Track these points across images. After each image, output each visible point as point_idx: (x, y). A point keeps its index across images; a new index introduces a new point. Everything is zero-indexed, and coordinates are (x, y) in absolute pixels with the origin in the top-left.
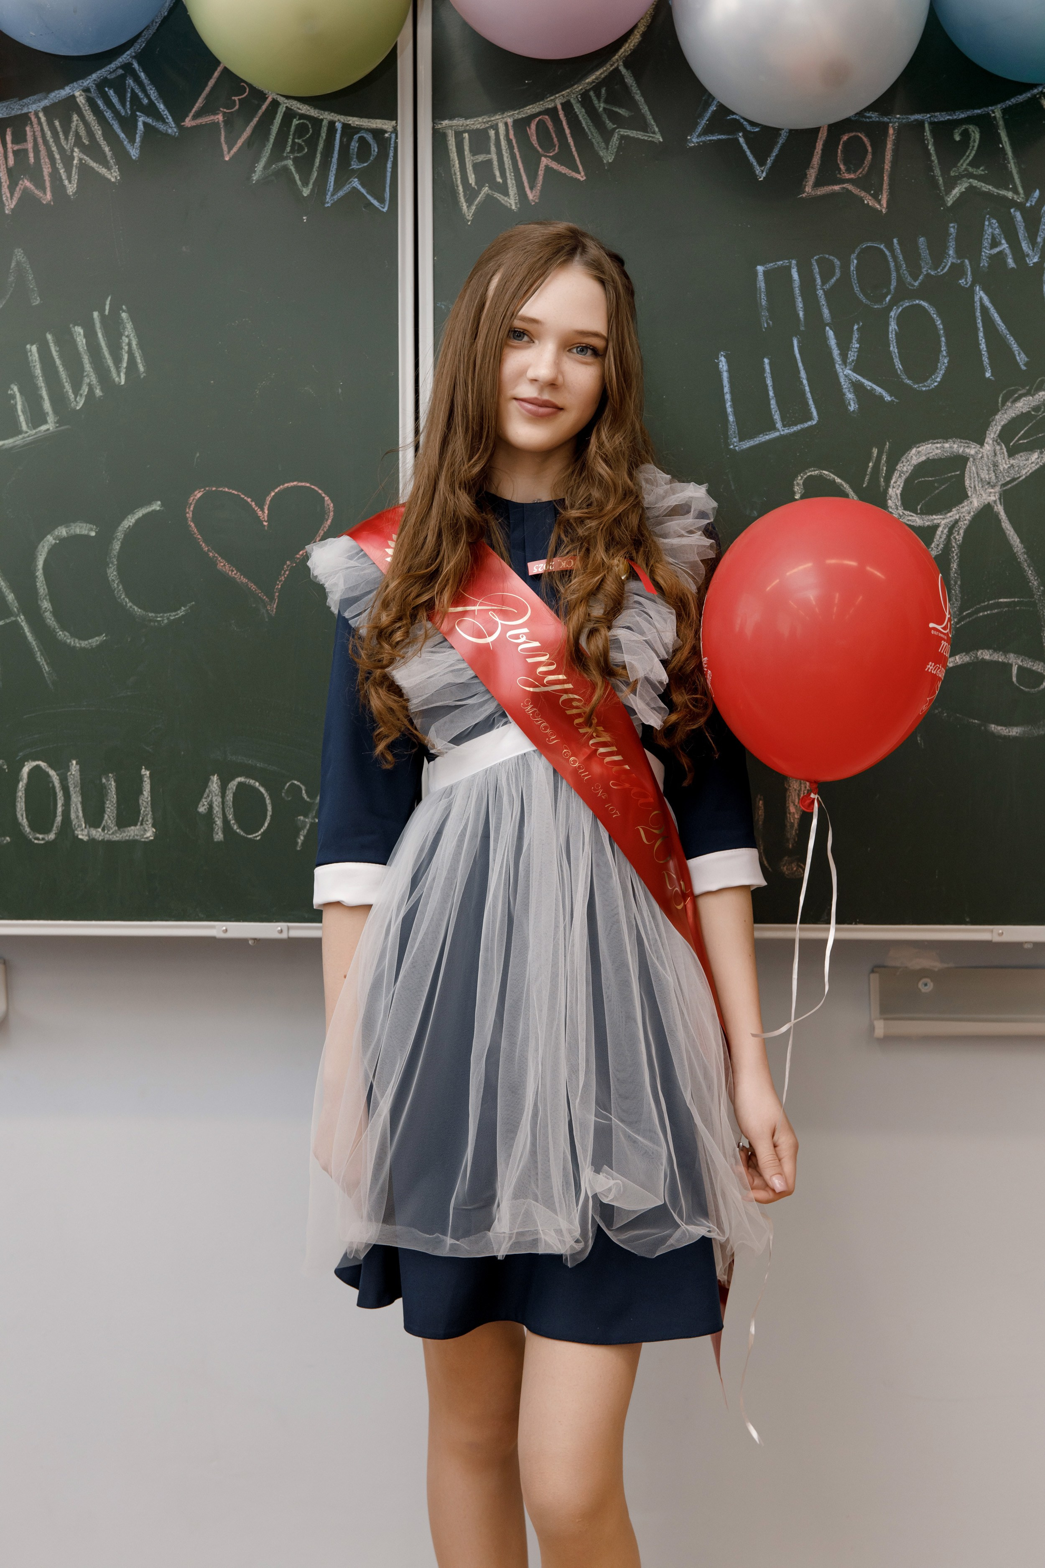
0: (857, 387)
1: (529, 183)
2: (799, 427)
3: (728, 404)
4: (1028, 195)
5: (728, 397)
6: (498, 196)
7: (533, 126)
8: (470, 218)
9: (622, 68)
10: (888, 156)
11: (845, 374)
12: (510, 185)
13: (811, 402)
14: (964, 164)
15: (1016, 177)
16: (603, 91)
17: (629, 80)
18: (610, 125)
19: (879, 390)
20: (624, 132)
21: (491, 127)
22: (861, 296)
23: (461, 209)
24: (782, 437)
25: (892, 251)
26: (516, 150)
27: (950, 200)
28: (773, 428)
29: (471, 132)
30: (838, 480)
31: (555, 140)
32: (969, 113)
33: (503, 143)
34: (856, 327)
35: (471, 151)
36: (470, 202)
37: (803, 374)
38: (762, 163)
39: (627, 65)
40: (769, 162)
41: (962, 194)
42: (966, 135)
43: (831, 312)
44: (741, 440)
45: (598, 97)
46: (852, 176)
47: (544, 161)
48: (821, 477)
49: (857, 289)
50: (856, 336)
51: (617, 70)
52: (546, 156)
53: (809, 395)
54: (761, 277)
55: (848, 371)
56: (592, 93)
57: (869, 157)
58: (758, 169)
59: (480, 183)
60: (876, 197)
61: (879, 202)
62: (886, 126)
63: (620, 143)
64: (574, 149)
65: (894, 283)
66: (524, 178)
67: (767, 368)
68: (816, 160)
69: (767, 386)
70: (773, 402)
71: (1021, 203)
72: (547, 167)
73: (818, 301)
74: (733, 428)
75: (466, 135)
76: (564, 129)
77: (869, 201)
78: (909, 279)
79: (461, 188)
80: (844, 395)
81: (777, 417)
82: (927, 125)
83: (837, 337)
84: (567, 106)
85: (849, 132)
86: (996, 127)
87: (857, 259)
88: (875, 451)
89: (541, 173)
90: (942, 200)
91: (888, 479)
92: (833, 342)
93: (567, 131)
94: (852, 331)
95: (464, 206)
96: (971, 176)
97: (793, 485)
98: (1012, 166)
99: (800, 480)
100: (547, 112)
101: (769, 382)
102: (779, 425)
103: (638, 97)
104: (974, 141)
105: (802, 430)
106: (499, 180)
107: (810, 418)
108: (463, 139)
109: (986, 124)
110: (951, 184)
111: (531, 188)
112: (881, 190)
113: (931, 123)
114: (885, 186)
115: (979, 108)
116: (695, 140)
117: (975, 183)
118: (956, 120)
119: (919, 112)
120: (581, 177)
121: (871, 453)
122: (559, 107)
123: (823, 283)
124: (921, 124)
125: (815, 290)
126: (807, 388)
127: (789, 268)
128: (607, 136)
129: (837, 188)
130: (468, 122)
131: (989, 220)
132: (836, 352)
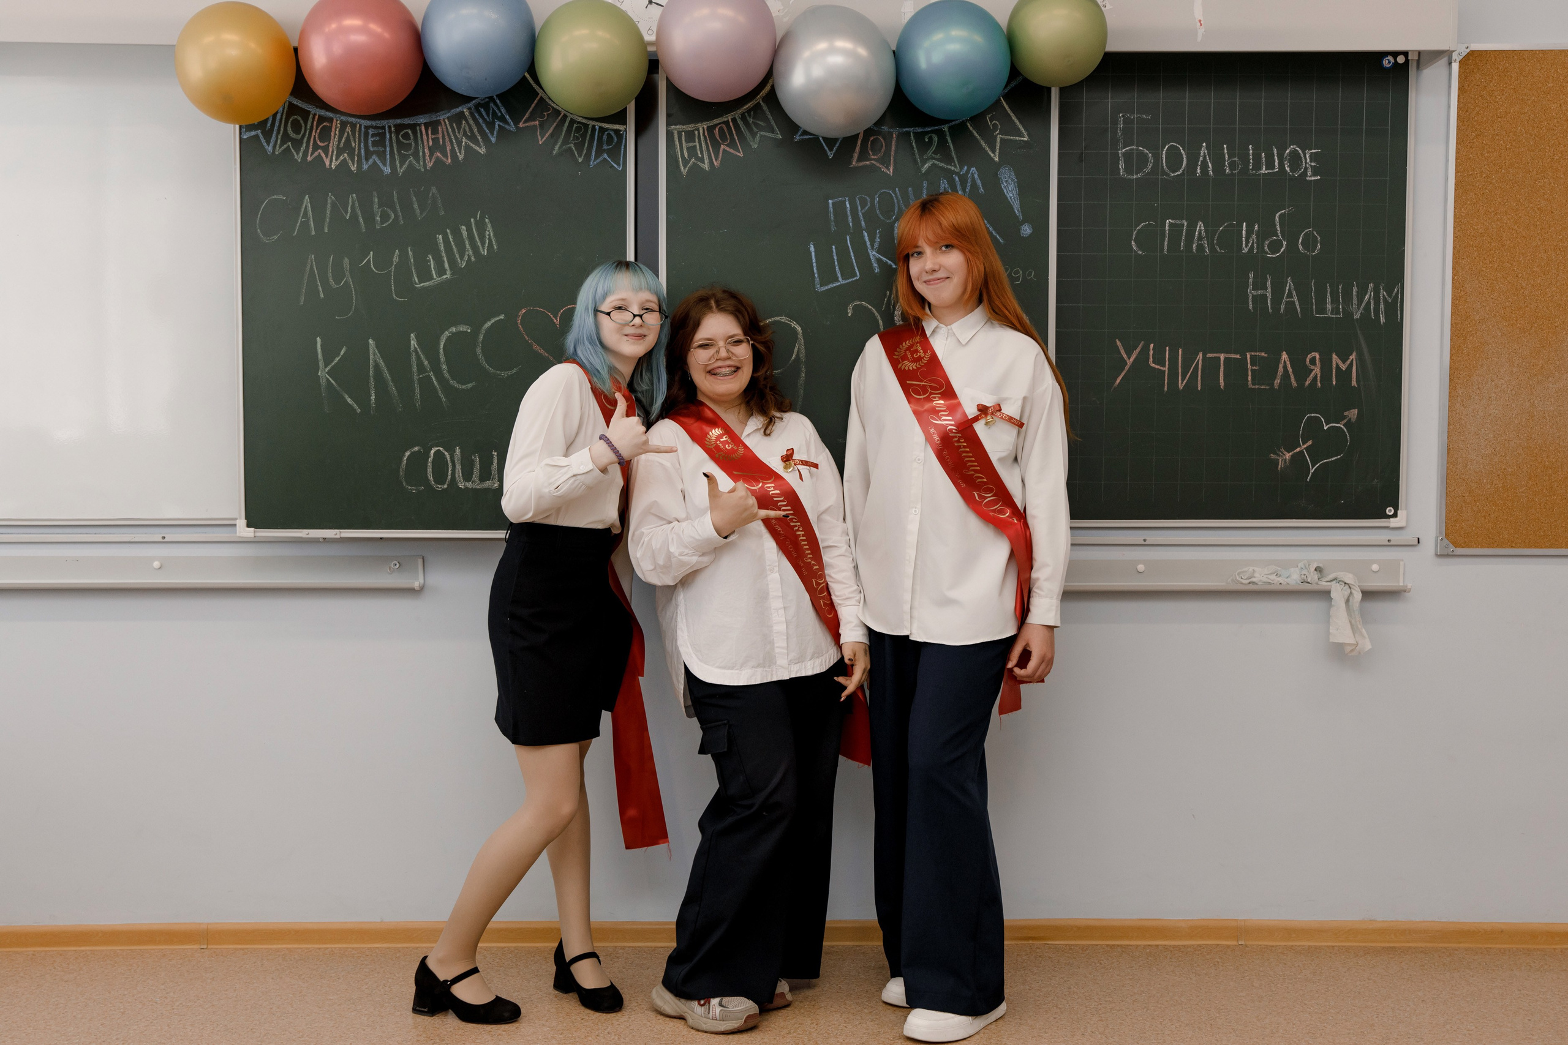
0: (879, 261)
1: (715, 157)
2: (850, 280)
3: (815, 268)
4: (961, 168)
5: (814, 265)
6: (699, 163)
7: (717, 130)
8: (685, 174)
9: (761, 102)
10: (893, 148)
11: (873, 254)
12: (705, 158)
13: (856, 268)
14: (930, 153)
15: (955, 160)
16: (752, 113)
17: (765, 108)
18: (755, 130)
19: (889, 262)
20: (762, 133)
21: (696, 129)
22: (880, 216)
23: (680, 170)
24: (841, 285)
25: (895, 194)
26: (708, 141)
27: (924, 170)
28: (838, 281)
29: (685, 132)
30: (870, 307)
31: (728, 136)
32: (932, 128)
33: (702, 137)
34: (878, 231)
35: (685, 141)
36: (685, 167)
37: (852, 254)
38: (831, 150)
39: (763, 101)
40: (835, 149)
41: (929, 167)
42: (931, 139)
43: (866, 224)
44: (821, 286)
45: (750, 116)
46: (876, 157)
47: (722, 147)
48: (861, 305)
49: (878, 212)
50: (878, 235)
51: (759, 103)
52: (723, 144)
53: (855, 264)
54: (831, 205)
55: (874, 253)
56: (746, 114)
57: (884, 148)
58: (829, 153)
59: (690, 157)
60: (887, 168)
61: (889, 170)
62: (891, 134)
63: (760, 139)
64: (737, 141)
65: (896, 210)
66: (712, 155)
67: (834, 250)
68: (858, 149)
69: (834, 259)
70: (837, 267)
71: (958, 172)
72: (724, 149)
73: (859, 217)
74: (817, 280)
75: (683, 133)
76: (732, 132)
77: (884, 169)
78: (904, 208)
79: (680, 159)
80: (872, 264)
81: (839, 275)
82: (912, 134)
83: (868, 236)
84: (734, 120)
85: (874, 136)
86: (946, 135)
87: (879, 197)
88: (888, 293)
89: (721, 152)
90: (919, 170)
91: (894, 307)
92: (867, 238)
93: (734, 132)
94: (876, 233)
95: (682, 169)
96: (933, 158)
97: (847, 310)
98: (953, 154)
99: (851, 307)
100: (724, 123)
101: (835, 258)
102: (840, 279)
103: (769, 116)
104: (935, 142)
105: (852, 281)
106: (700, 155)
107: (856, 276)
108: (682, 135)
109: (941, 134)
110: (924, 163)
111: (716, 160)
112: (890, 164)
113: (913, 133)
114: (892, 162)
115: (937, 126)
116: (798, 138)
117: (936, 162)
118: (926, 132)
119: (908, 127)
120: (741, 155)
121: (886, 294)
122: (730, 120)
123: (862, 209)
124: (908, 133)
125: (858, 212)
126: (854, 261)
127: (845, 202)
128: (754, 135)
129: (868, 163)
130: (684, 127)
131: (943, 180)
132: (868, 243)
